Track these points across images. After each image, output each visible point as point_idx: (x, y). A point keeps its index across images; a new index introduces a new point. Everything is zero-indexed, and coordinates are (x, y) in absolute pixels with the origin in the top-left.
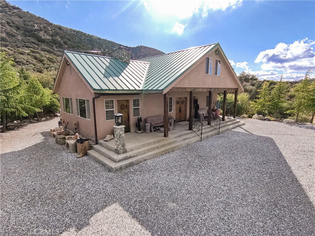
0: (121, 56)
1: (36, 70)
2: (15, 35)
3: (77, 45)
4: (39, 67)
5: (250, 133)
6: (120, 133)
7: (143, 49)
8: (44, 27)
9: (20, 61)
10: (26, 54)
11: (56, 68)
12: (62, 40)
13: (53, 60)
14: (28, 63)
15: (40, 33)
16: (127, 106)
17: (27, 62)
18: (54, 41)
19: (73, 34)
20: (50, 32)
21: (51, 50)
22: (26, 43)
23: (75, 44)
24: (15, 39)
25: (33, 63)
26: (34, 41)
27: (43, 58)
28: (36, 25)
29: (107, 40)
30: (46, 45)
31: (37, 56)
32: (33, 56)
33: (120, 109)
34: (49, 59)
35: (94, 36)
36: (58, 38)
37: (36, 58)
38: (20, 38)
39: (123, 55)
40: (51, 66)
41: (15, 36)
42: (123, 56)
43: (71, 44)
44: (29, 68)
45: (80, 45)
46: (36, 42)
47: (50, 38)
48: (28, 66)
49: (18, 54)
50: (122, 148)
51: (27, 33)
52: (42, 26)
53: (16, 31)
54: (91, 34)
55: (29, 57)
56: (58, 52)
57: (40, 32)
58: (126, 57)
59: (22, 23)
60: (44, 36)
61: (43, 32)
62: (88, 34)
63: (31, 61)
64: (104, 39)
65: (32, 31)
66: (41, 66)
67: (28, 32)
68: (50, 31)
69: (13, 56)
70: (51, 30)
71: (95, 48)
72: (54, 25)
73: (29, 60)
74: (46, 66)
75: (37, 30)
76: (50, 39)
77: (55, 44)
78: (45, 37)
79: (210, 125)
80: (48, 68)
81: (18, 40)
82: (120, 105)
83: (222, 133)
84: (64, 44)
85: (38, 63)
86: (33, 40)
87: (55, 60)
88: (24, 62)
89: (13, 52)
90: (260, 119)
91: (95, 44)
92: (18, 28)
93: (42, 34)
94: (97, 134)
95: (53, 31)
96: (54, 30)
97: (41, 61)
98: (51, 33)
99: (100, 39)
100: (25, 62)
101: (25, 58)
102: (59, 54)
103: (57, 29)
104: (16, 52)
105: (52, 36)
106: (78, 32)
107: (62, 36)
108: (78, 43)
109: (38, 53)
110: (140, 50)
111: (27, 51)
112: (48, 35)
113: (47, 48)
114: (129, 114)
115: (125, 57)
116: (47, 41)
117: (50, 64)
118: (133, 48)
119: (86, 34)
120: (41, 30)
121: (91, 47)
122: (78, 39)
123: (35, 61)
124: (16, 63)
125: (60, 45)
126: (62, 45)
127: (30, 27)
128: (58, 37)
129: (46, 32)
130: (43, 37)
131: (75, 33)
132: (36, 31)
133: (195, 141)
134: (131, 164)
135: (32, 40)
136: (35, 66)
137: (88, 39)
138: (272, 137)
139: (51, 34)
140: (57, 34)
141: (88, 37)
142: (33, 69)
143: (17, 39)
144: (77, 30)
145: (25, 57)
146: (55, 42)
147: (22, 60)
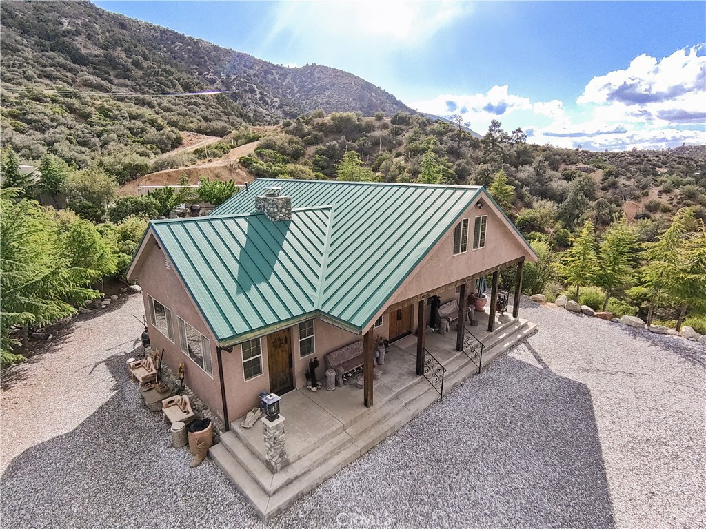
0: (272, 209)
1: (74, 140)
2: (19, 46)
3: (164, 70)
4: (80, 133)
5: (545, 366)
6: (276, 434)
7: (318, 72)
8: (85, 25)
9: (37, 118)
10: (49, 100)
11: (121, 133)
12: (130, 58)
13: (112, 112)
14: (55, 124)
15: (77, 40)
16: (288, 340)
17: (52, 120)
18: (110, 61)
19: (153, 36)
20: (99, 37)
21: (106, 83)
22: (45, 66)
23: (160, 67)
24: (20, 59)
25: (65, 122)
26: (64, 61)
27: (88, 110)
28: (64, 19)
29: (233, 52)
30: (92, 70)
31: (74, 104)
32: (64, 103)
33: (273, 349)
34: (104, 112)
35: (203, 41)
36: (119, 54)
37: (71, 109)
38: (29, 53)
39: (277, 207)
40: (107, 128)
41: (18, 50)
42: (276, 210)
43: (151, 67)
44: (57, 135)
45: (172, 69)
46: (70, 64)
47: (101, 52)
48: (56, 130)
49: (30, 101)
50: (280, 459)
51: (45, 42)
52: (80, 22)
53: (19, 38)
54: (196, 38)
55: (57, 107)
56: (122, 89)
57: (77, 38)
58: (284, 210)
59: (33, 14)
60: (85, 47)
61: (83, 36)
62: (190, 38)
63: (62, 118)
64: (226, 50)
65: (57, 35)
66: (86, 130)
67: (48, 38)
68: (98, 34)
69: (19, 107)
70: (103, 33)
71: (206, 73)
72: (109, 14)
73: (57, 115)
74: (96, 128)
75: (68, 32)
76: (101, 56)
77: (114, 68)
78: (89, 51)
79: (462, 350)
80: (101, 134)
81: (26, 59)
82: (273, 340)
83: (486, 367)
84: (134, 68)
85: (77, 123)
86: (62, 60)
87: (117, 112)
88: (45, 121)
89: (17, 95)
90: (570, 310)
91: (205, 61)
92: (24, 31)
93: (80, 42)
94: (228, 413)
95: (107, 34)
96: (109, 32)
97: (85, 117)
98: (102, 39)
99: (216, 48)
100: (47, 121)
101: (47, 112)
102: (125, 94)
103: (116, 29)
104: (26, 96)
105: (105, 48)
106: (164, 32)
107: (129, 48)
108: (166, 63)
109: (76, 96)
110: (312, 75)
111: (51, 93)
112: (96, 45)
113: (94, 79)
114: (291, 354)
115: (281, 211)
116: (94, 60)
117: (104, 123)
118: (295, 71)
119: (185, 38)
120: (78, 33)
121: (196, 69)
122: (165, 49)
123: (69, 119)
124: (28, 124)
125: (125, 71)
126: (129, 70)
127: (51, 24)
128: (120, 49)
129: (89, 37)
130: (84, 51)
131: (158, 34)
132: (66, 36)
133: (428, 404)
134: (299, 498)
135: (57, 60)
136: (72, 131)
137: (189, 49)
138: (588, 381)
139: (101, 41)
140: (118, 42)
141: (189, 45)
142: (67, 139)
143: (23, 58)
144: (163, 26)
145: (48, 108)
146: (112, 63)
147: (40, 116)
